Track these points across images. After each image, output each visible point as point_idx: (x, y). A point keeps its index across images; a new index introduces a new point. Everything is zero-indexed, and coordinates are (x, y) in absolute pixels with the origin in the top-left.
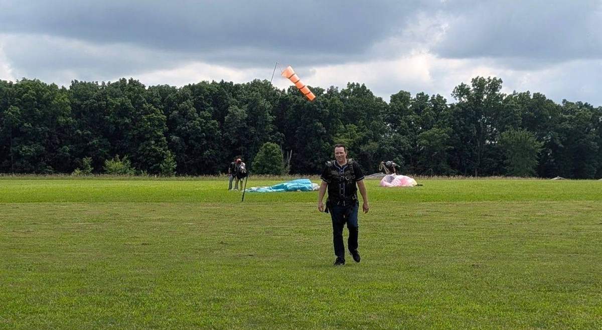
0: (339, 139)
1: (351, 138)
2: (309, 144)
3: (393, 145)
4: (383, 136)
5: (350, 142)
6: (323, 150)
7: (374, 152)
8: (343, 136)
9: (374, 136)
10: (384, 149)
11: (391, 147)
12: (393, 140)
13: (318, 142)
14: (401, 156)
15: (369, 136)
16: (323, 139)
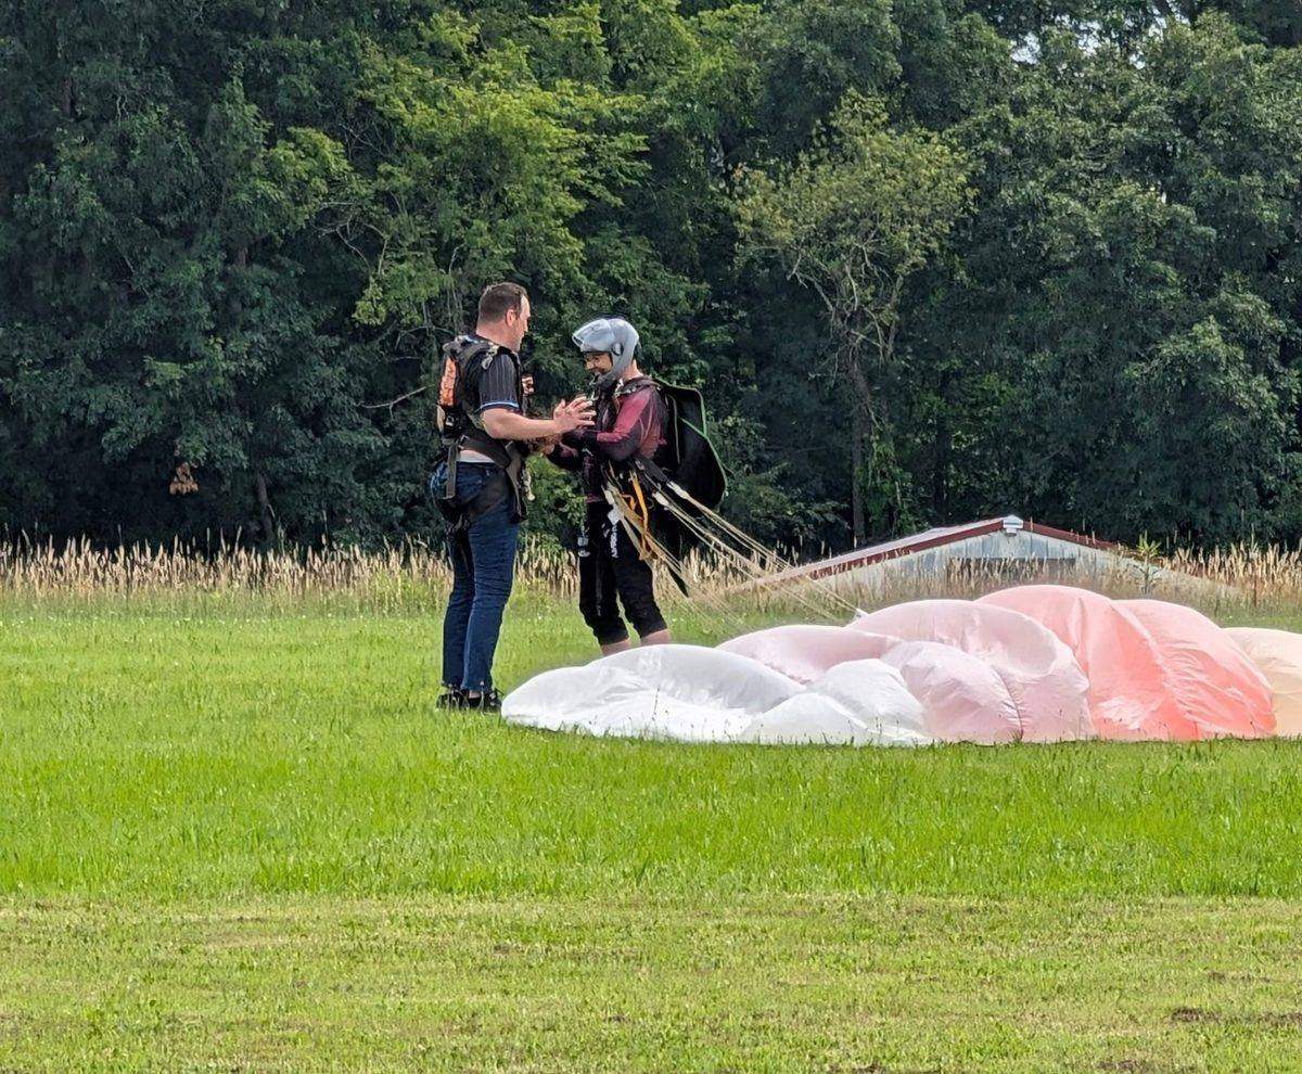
0: (464, 93)
1: (620, 79)
2: (71, 146)
3: (1151, 161)
4: (1027, 51)
5: (607, 127)
6: (263, 224)
7: (910, 246)
8: (517, 52)
9: (903, 52)
10: (1032, 209)
11: (1128, 188)
12: (1155, 101)
13: (197, 126)
14: (1248, 303)
15: (843, 51)
16: (258, 87)
